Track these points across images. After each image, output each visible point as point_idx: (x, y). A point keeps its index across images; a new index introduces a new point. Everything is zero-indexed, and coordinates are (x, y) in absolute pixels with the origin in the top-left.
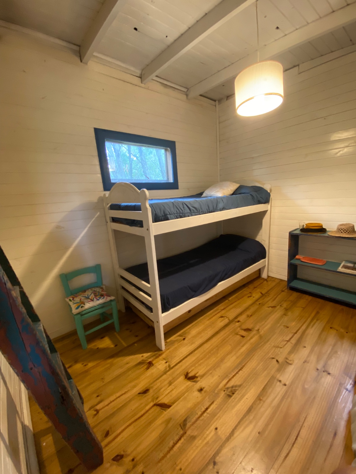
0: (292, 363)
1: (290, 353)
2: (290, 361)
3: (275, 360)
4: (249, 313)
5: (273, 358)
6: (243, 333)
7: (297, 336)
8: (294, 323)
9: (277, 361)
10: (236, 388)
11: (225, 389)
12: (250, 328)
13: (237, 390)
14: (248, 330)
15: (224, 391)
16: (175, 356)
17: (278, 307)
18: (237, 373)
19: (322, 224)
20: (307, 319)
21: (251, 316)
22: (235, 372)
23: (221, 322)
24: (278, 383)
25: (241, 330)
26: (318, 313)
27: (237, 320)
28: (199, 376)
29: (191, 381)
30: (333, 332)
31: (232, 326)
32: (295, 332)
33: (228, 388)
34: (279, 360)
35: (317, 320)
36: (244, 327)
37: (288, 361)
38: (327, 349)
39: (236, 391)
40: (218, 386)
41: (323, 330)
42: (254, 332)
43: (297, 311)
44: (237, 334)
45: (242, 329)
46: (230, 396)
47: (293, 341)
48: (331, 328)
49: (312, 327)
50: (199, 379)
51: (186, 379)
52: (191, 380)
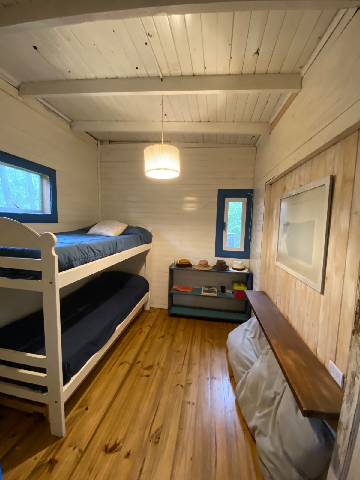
0: (192, 382)
1: (188, 373)
2: (190, 381)
3: (179, 386)
4: (145, 349)
5: (178, 385)
6: (146, 372)
7: (187, 357)
8: (182, 346)
9: (182, 386)
10: (160, 431)
11: (151, 438)
12: (151, 365)
13: (161, 432)
14: (150, 367)
15: (151, 440)
16: (83, 435)
17: (166, 336)
18: (155, 415)
19: (189, 261)
20: (189, 340)
21: (148, 352)
22: (153, 416)
23: (122, 369)
24: (189, 405)
25: (144, 371)
26: (193, 332)
27: (137, 362)
28: (119, 442)
29: (114, 453)
30: (207, 344)
31: (134, 370)
32: (185, 354)
33: (152, 436)
34: (182, 384)
35: (195, 338)
36: (146, 366)
37: (189, 382)
38: (208, 359)
39: (160, 435)
40: (143, 441)
41: (201, 345)
42: (156, 367)
43: (180, 335)
44: (142, 376)
45: (145, 369)
46: (157, 443)
47: (186, 362)
48: (205, 341)
49: (194, 344)
50: (121, 444)
51: (107, 454)
52: (114, 451)
